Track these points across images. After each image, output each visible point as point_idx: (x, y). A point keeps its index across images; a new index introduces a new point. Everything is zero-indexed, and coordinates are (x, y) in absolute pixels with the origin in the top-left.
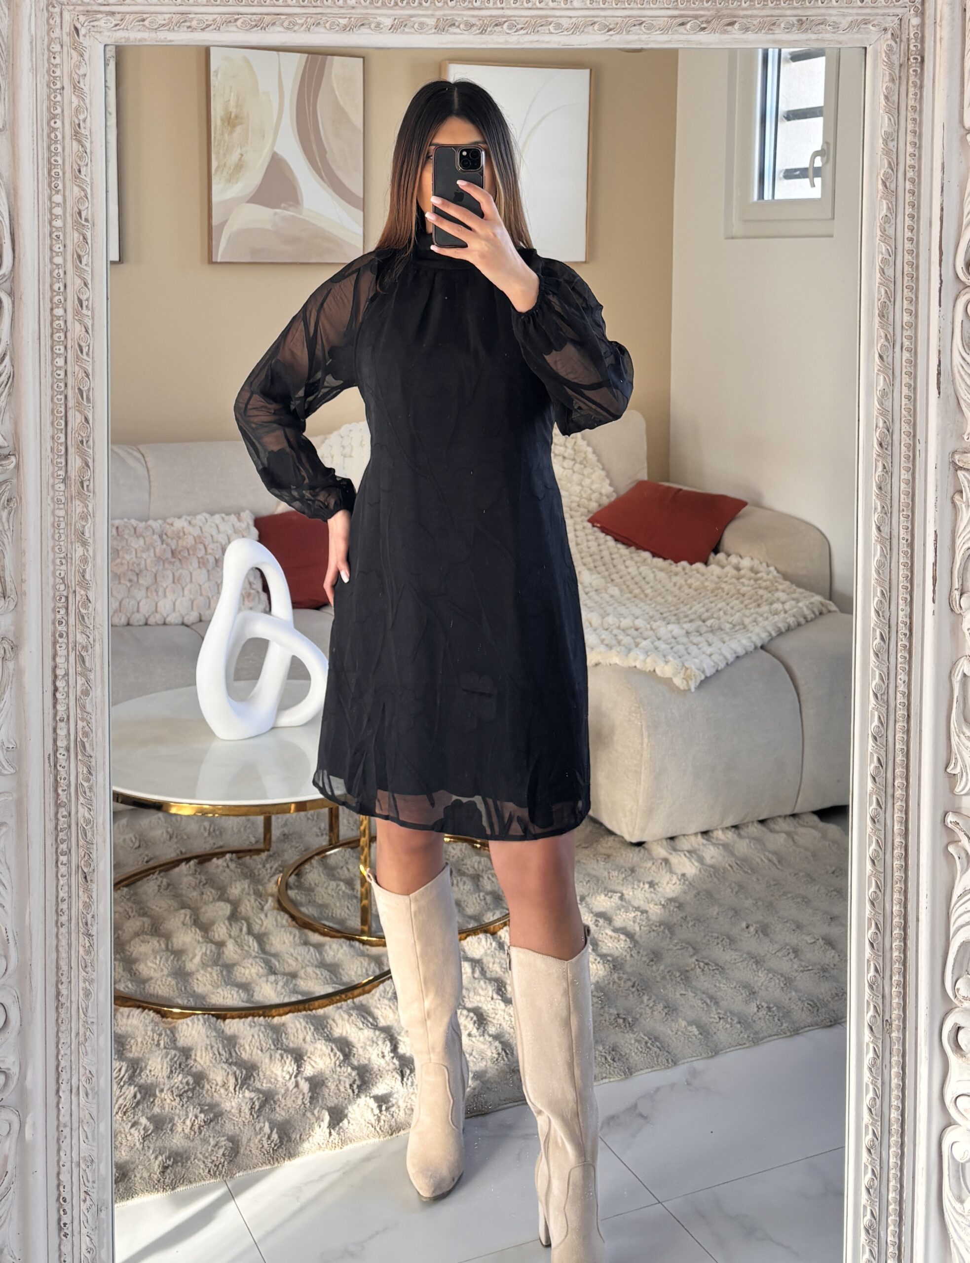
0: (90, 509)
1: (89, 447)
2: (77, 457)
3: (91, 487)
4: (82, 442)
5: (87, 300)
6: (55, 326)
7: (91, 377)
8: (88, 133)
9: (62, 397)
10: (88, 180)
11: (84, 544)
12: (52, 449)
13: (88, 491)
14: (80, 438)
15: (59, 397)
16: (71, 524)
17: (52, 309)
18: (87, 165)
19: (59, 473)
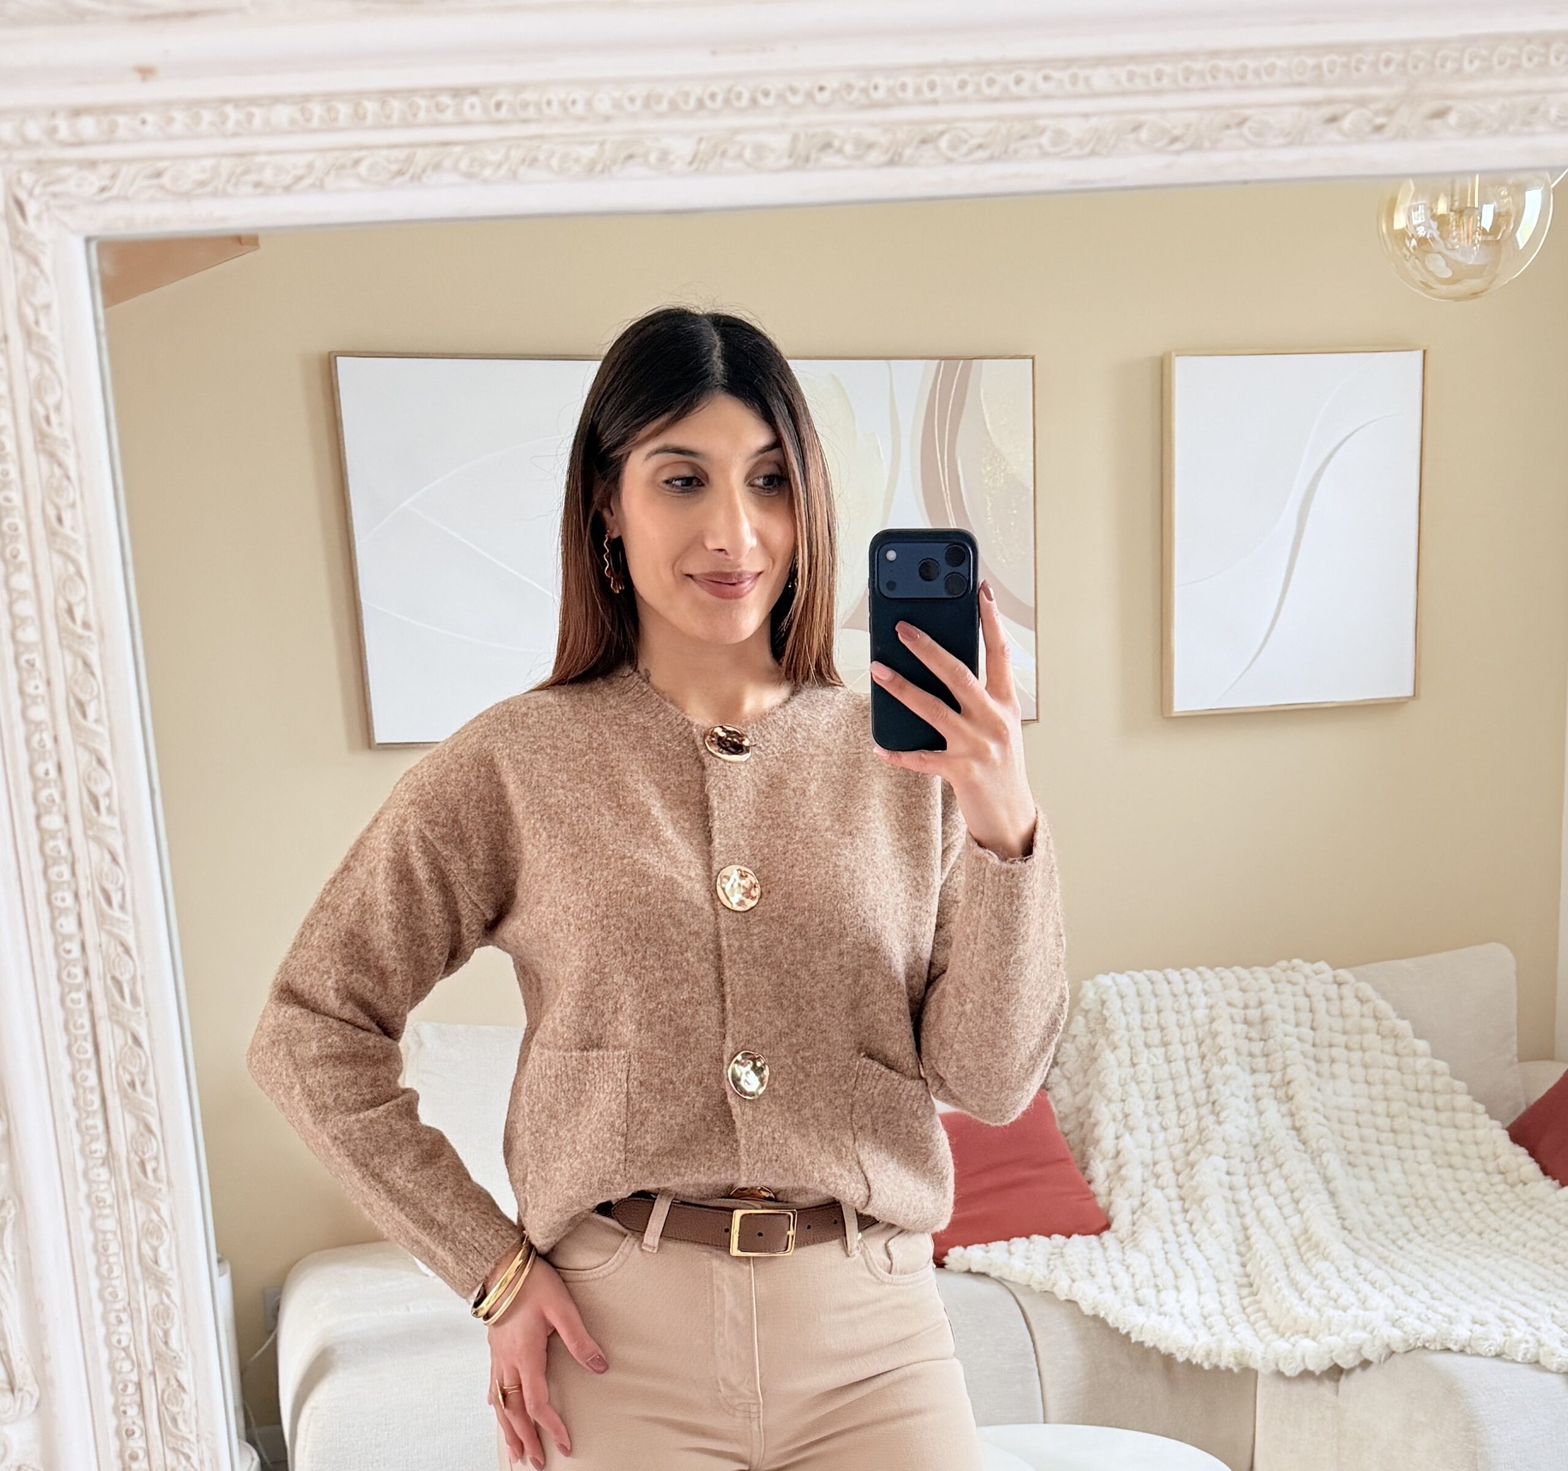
0: (165, 1212)
1: (147, 1094)
2: (127, 1116)
3: (162, 1172)
4: (132, 1084)
5: (108, 794)
6: (48, 851)
7: (134, 952)
8: (68, 435)
9: (82, 996)
10: (79, 537)
11: (159, 1282)
12: (75, 1102)
13: (157, 1179)
14: (127, 1078)
15: (74, 995)
16: (130, 1245)
17: (38, 818)
18: (73, 505)
19: (95, 1146)
